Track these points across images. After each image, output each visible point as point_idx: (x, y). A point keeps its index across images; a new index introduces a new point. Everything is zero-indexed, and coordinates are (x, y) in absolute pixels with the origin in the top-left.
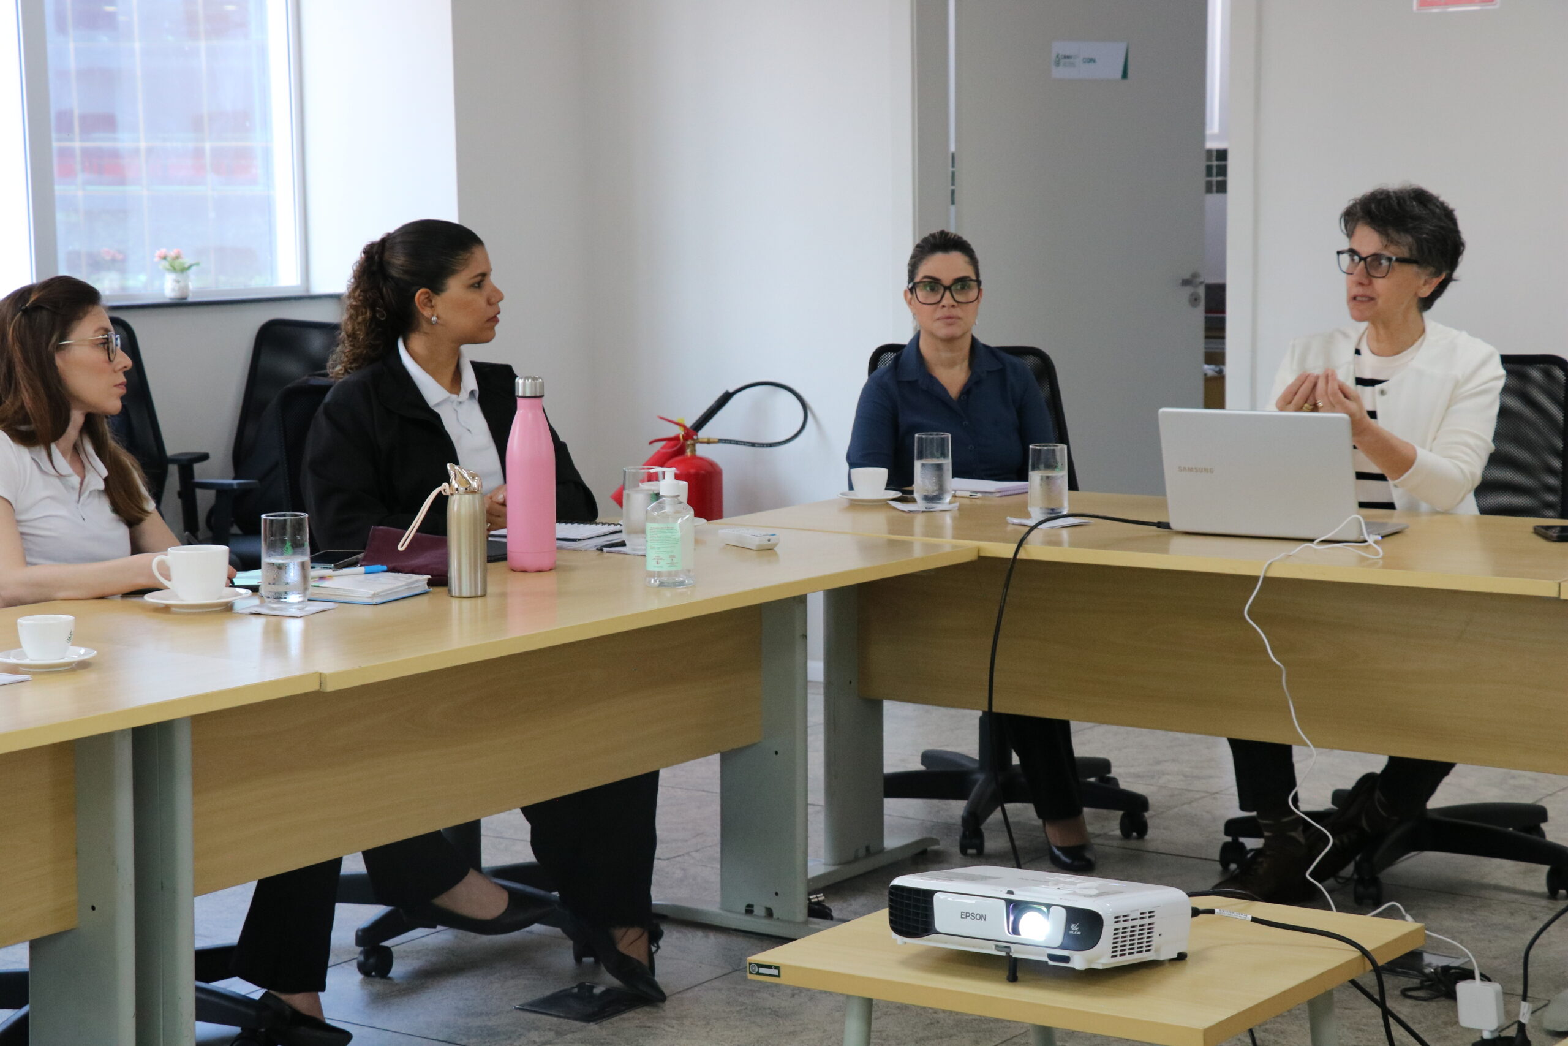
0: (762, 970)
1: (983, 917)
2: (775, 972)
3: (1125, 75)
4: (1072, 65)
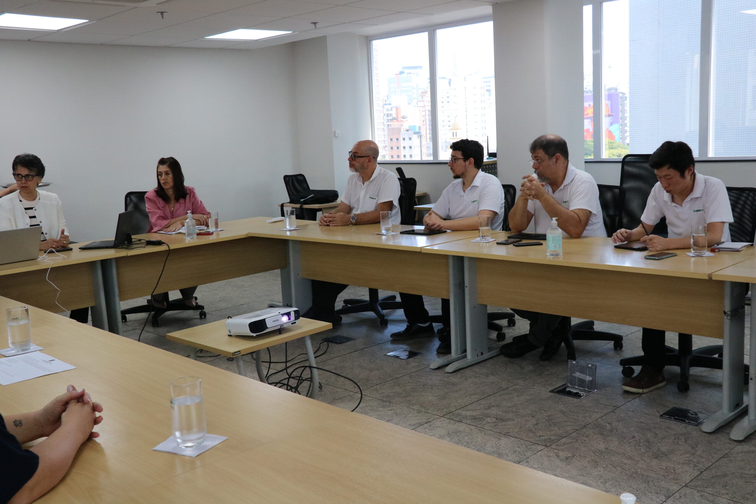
0: (236, 354)
1: (278, 320)
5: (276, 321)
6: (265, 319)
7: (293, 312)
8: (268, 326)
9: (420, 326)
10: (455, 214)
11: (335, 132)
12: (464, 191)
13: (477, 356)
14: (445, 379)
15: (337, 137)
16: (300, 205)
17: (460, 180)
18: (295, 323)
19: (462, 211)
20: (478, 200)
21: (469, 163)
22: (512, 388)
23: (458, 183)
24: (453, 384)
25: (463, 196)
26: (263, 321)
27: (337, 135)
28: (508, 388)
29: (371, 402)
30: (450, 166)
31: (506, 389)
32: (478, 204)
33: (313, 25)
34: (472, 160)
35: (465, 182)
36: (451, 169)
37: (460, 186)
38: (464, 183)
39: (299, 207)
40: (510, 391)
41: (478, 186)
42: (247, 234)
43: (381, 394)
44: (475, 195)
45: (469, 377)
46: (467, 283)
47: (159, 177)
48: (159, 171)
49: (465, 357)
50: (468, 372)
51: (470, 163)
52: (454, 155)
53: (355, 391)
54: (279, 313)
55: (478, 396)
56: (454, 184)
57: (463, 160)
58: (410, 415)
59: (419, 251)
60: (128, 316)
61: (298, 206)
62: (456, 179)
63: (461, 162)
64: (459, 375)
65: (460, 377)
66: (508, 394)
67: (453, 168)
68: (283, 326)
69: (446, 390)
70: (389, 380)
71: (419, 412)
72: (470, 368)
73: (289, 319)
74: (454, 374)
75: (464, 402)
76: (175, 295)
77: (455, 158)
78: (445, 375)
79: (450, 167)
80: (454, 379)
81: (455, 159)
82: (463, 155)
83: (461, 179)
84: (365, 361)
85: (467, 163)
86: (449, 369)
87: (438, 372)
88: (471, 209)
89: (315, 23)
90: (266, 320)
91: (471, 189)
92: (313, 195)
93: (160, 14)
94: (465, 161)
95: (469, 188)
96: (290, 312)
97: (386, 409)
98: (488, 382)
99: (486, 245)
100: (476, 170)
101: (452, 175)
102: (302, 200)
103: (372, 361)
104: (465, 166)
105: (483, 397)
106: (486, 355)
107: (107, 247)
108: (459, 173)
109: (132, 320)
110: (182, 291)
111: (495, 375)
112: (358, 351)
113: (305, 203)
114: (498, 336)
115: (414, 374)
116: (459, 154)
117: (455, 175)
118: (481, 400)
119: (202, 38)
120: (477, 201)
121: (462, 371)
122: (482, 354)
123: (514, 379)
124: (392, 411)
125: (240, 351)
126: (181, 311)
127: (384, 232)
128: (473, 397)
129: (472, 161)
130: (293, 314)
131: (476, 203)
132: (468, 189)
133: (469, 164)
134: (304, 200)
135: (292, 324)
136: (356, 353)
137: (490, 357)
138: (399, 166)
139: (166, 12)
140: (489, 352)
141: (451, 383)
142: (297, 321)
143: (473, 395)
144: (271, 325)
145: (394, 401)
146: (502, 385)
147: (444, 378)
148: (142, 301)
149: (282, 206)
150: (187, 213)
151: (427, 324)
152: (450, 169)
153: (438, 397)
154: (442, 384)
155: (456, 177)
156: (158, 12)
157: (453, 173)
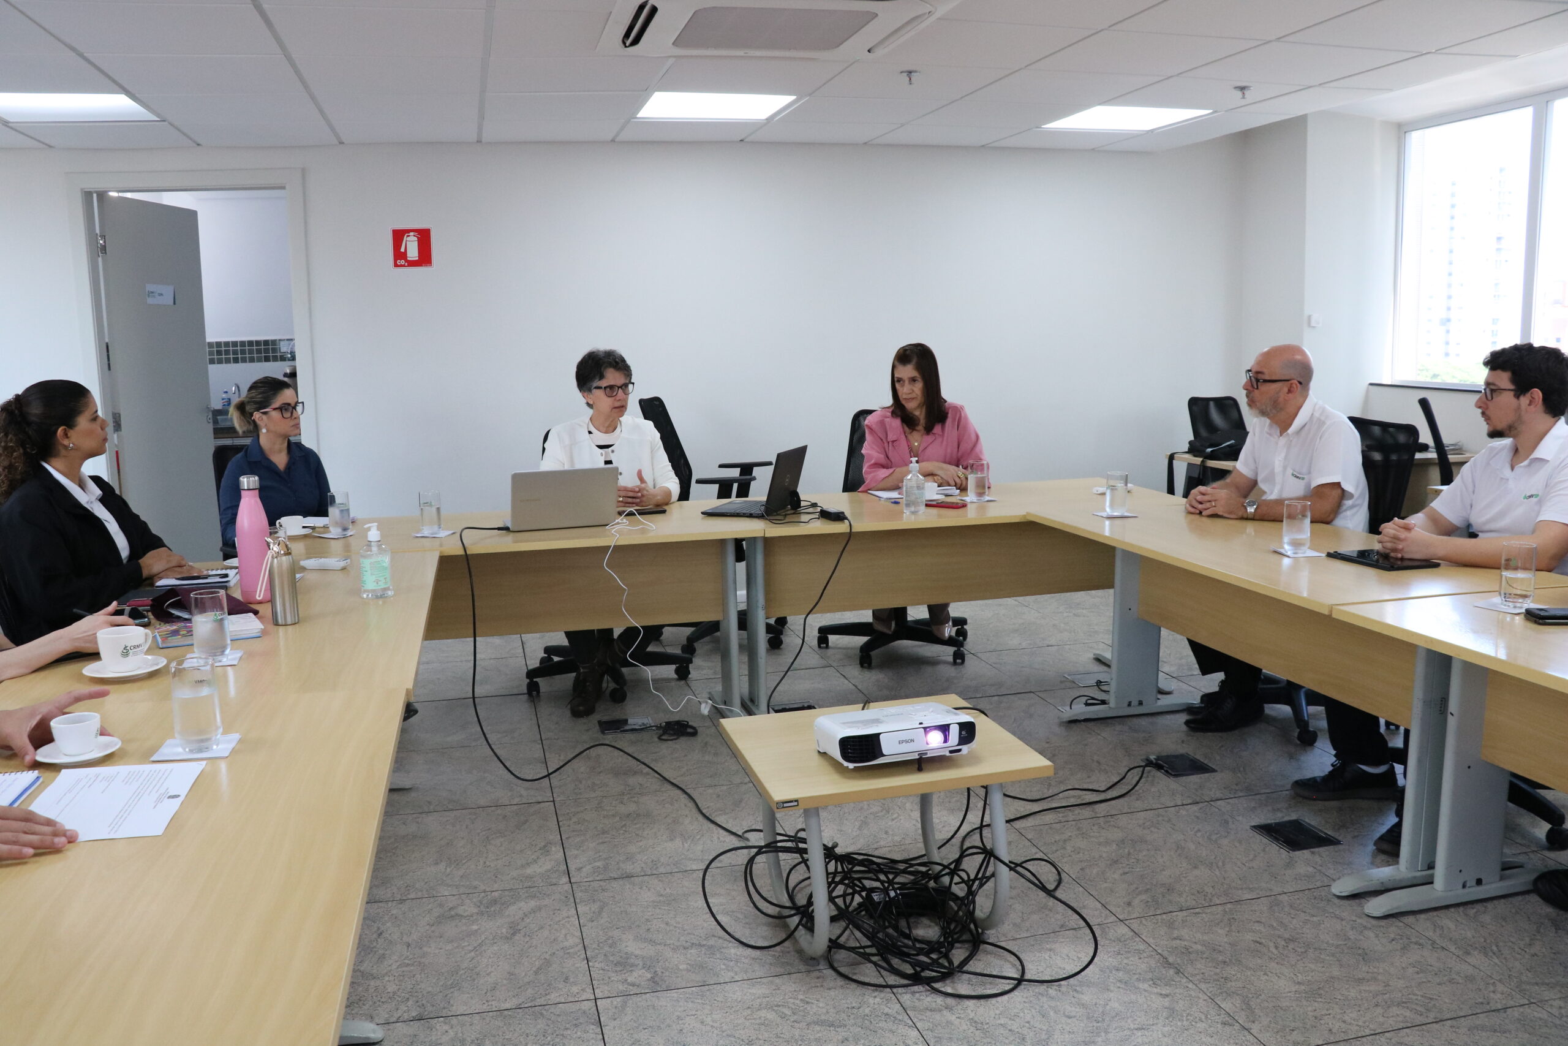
0: (785, 805)
1: (912, 741)
2: (796, 804)
3: (174, 303)
4: (154, 297)
5: (907, 741)
6: (880, 733)
7: (957, 726)
8: (885, 751)
9: (1361, 768)
10: (1483, 519)
11: (1309, 317)
12: (1512, 469)
13: (1464, 886)
14: (1352, 934)
15: (1314, 327)
16: (1201, 459)
17: (1507, 442)
18: (959, 750)
19: (1502, 514)
20: (1540, 494)
21: (1528, 402)
22: (1516, 1013)
23: (1502, 449)
24: (1365, 956)
25: (1508, 480)
26: (876, 737)
27: (1313, 324)
28: (1505, 1009)
29: (1137, 958)
30: (1480, 407)
31: (1498, 1010)
32: (1540, 503)
33: (1239, 94)
34: (1537, 393)
35: (1520, 449)
36: (1483, 414)
37: (1506, 456)
38: (1516, 451)
39: (1199, 463)
40: (1507, 1021)
41: (1548, 461)
42: (1025, 516)
43: (1175, 939)
44: (1535, 482)
45: (1416, 943)
46: (1453, 705)
47: (897, 385)
48: (896, 375)
49: (1430, 882)
50: (1423, 924)
51: (1531, 401)
52: (1491, 381)
53: (1121, 917)
54: (921, 724)
55: (1408, 1013)
56: (1492, 449)
57: (1512, 393)
58: (1201, 1026)
59: (1326, 612)
60: (832, 639)
61: (1198, 460)
62: (1493, 440)
63: (1507, 399)
64: (1394, 928)
65: (1392, 936)
66: (1495, 1031)
67: (1487, 412)
68: (926, 754)
69: (1336, 971)
70: (1218, 902)
71: (1230, 1020)
72: (1435, 913)
73: (946, 741)
74: (1383, 923)
75: (1360, 1024)
76: (918, 613)
77: (1493, 387)
78: (1359, 921)
79: (1480, 411)
80: (1375, 940)
81: (1492, 391)
82: (1515, 380)
83: (1511, 439)
84: (1199, 834)
85: (1524, 400)
86: (1377, 906)
87: (1348, 910)
88: (1519, 513)
89: (1242, 89)
90: (881, 736)
91: (1529, 465)
92: (1233, 441)
93: (906, 74)
94: (1517, 397)
95: (1526, 463)
96: (948, 725)
97: (1158, 990)
98: (1458, 973)
99: (1513, 619)
100: (1548, 419)
101: (1484, 428)
102: (1209, 450)
103: (1214, 837)
104: (1519, 408)
105: (1419, 1020)
106: (1492, 888)
107: (751, 516)
108: (1501, 426)
109: (839, 646)
110: (931, 608)
111: (1491, 954)
112: (1201, 805)
113: (1213, 456)
114: (1550, 835)
115: (1284, 898)
116: (1504, 379)
117: (1491, 429)
118: (1407, 1030)
119: (1037, 127)
120: (1538, 495)
121: (1410, 919)
122: (1479, 882)
123: (1537, 984)
124: (1167, 999)
125: (796, 801)
126: (921, 643)
127: (1287, 549)
128: (1395, 1010)
129: (1536, 397)
130: (954, 731)
131: (1534, 500)
132: (1522, 464)
133: (1530, 405)
134: (1212, 451)
135: (951, 752)
136: (1195, 808)
137: (1501, 894)
138: (1423, 394)
139: (916, 72)
140: (1502, 878)
141: (1360, 952)
142: (965, 749)
143: (1398, 1005)
144: (891, 748)
145: (1190, 969)
146: (1492, 995)
147: (1352, 928)
148: (865, 616)
149: (1171, 458)
150: (911, 462)
151: (1381, 769)
152: (1480, 415)
153: (1303, 987)
154: (1337, 946)
155: (1495, 434)
156: (901, 72)
157: (1488, 424)
